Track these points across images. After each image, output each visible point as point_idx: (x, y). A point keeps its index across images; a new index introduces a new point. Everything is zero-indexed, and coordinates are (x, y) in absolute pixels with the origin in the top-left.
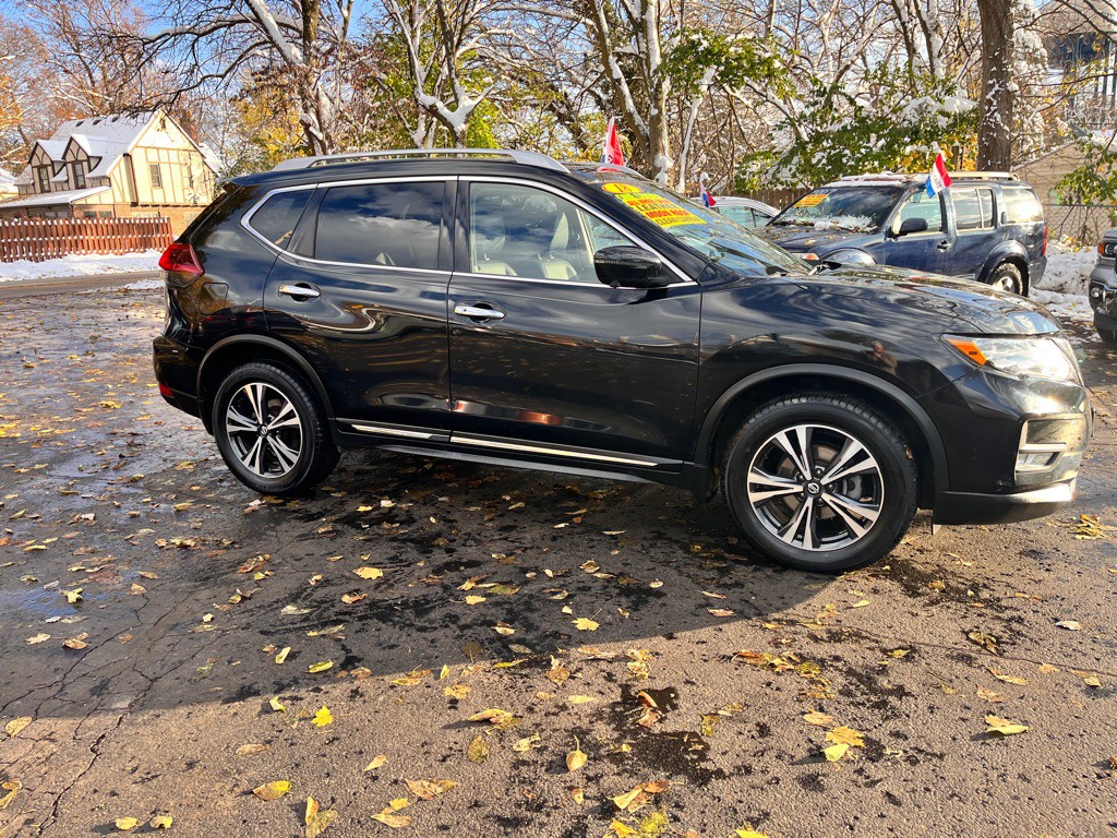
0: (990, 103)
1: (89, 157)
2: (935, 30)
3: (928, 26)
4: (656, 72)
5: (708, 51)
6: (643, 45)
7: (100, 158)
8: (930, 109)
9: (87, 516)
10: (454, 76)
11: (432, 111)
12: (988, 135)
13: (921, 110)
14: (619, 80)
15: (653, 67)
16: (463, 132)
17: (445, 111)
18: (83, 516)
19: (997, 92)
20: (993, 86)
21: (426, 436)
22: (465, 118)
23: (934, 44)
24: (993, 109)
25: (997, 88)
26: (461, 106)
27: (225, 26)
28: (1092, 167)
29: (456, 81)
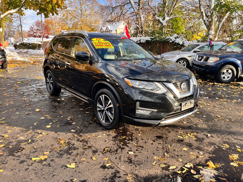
1: (110, 30)
4: (212, 10)
6: (210, 3)
7: (112, 31)
10: (165, 12)
11: (159, 20)
16: (165, 25)
17: (161, 21)
22: (166, 22)
27: (127, 4)
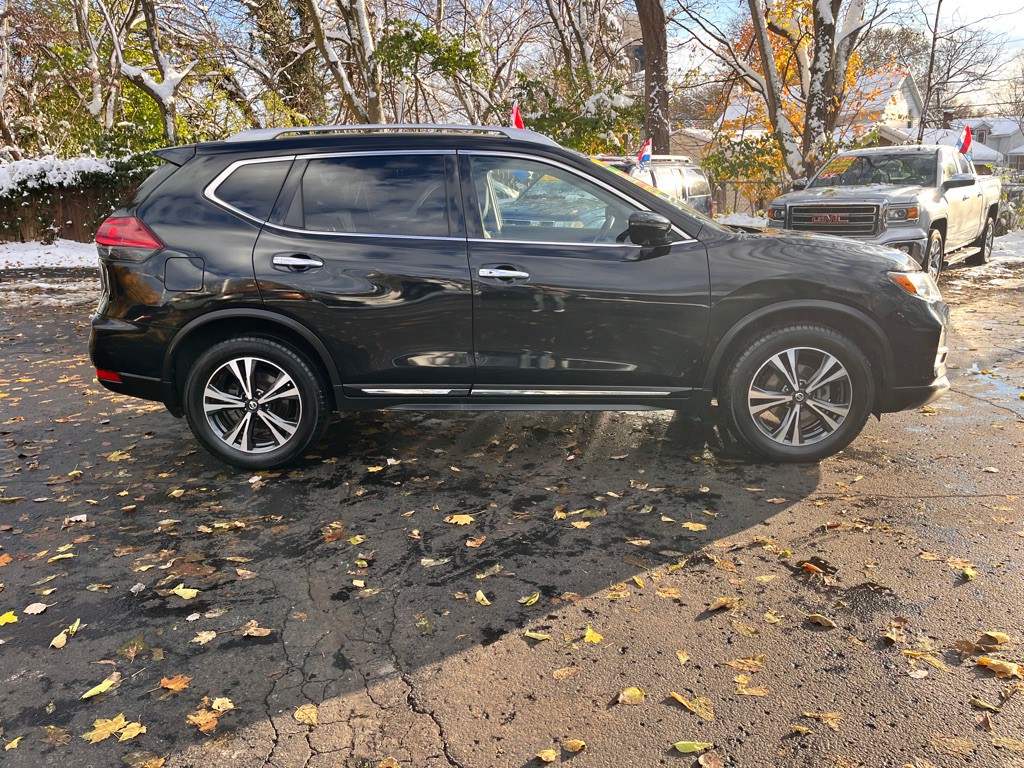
0: (653, 101)
2: (587, 39)
3: (581, 35)
4: (370, 57)
5: (422, 42)
6: (355, 32)
8: (605, 104)
9: (79, 518)
11: (138, 81)
12: (653, 127)
13: (599, 105)
14: (335, 63)
15: (368, 54)
16: (172, 105)
18: (73, 519)
19: (658, 92)
20: (654, 87)
21: (445, 392)
22: (172, 90)
23: (587, 50)
24: (656, 105)
25: (657, 89)
26: (167, 78)
28: (722, 153)
29: (160, 52)
